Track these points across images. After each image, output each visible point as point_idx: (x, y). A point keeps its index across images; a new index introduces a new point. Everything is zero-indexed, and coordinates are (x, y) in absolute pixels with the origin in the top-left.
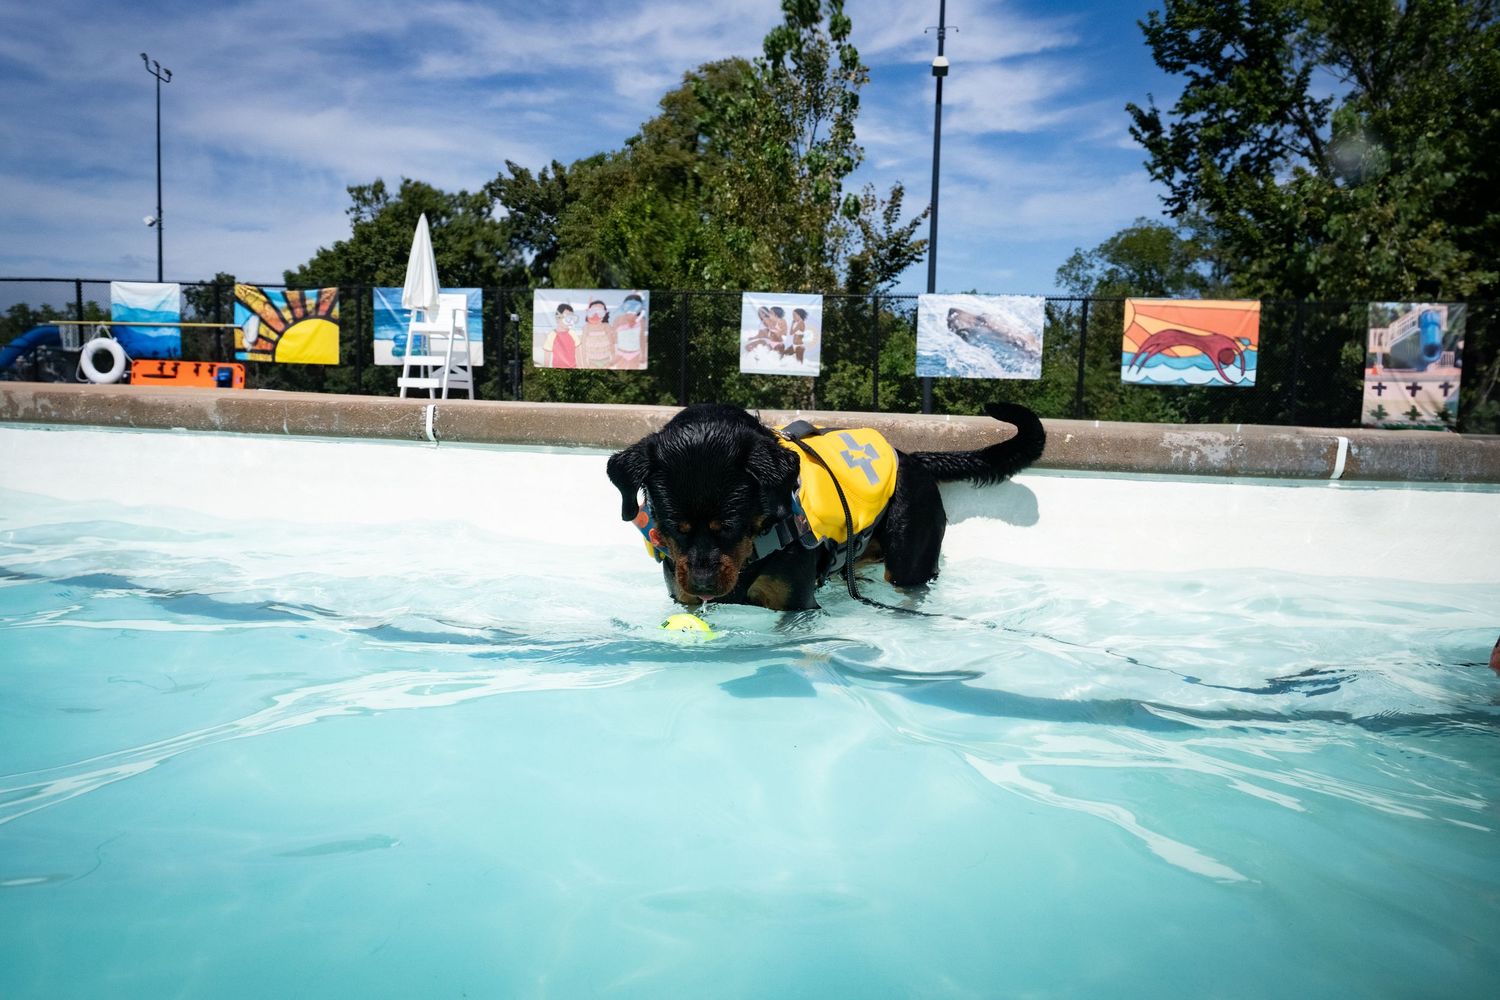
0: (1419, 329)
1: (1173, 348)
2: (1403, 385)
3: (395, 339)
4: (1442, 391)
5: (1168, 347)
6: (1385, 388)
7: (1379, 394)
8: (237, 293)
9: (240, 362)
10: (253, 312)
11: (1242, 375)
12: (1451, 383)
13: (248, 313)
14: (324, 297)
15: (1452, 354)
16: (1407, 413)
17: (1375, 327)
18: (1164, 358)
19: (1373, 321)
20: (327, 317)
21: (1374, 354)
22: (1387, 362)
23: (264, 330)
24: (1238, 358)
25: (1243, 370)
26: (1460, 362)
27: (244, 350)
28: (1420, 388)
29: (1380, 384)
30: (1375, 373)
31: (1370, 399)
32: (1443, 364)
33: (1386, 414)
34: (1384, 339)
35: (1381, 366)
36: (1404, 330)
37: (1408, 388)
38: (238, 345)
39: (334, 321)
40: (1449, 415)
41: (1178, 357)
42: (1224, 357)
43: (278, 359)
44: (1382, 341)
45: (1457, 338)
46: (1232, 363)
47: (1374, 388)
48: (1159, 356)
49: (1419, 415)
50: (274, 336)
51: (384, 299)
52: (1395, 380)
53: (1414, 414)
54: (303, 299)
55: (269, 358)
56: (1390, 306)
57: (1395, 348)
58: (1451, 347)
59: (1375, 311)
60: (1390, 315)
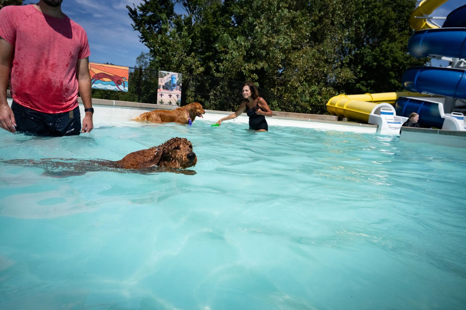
0: (171, 79)
1: (103, 79)
2: (168, 95)
4: (177, 97)
5: (102, 78)
6: (163, 95)
7: (161, 97)
11: (124, 88)
12: (179, 95)
15: (179, 87)
16: (169, 103)
17: (160, 77)
18: (101, 82)
19: (160, 76)
21: (160, 85)
22: (164, 87)
24: (123, 83)
25: (124, 87)
26: (181, 89)
28: (172, 96)
29: (162, 94)
30: (160, 90)
31: (159, 98)
32: (177, 89)
33: (163, 103)
34: (163, 82)
35: (162, 89)
36: (167, 79)
37: (169, 95)
40: (179, 104)
41: (105, 81)
42: (118, 82)
44: (162, 82)
45: (180, 83)
46: (121, 84)
47: (160, 95)
48: (98, 80)
49: (171, 103)
52: (166, 93)
53: (170, 103)
56: (164, 72)
57: (166, 84)
58: (179, 85)
59: (160, 73)
60: (164, 74)
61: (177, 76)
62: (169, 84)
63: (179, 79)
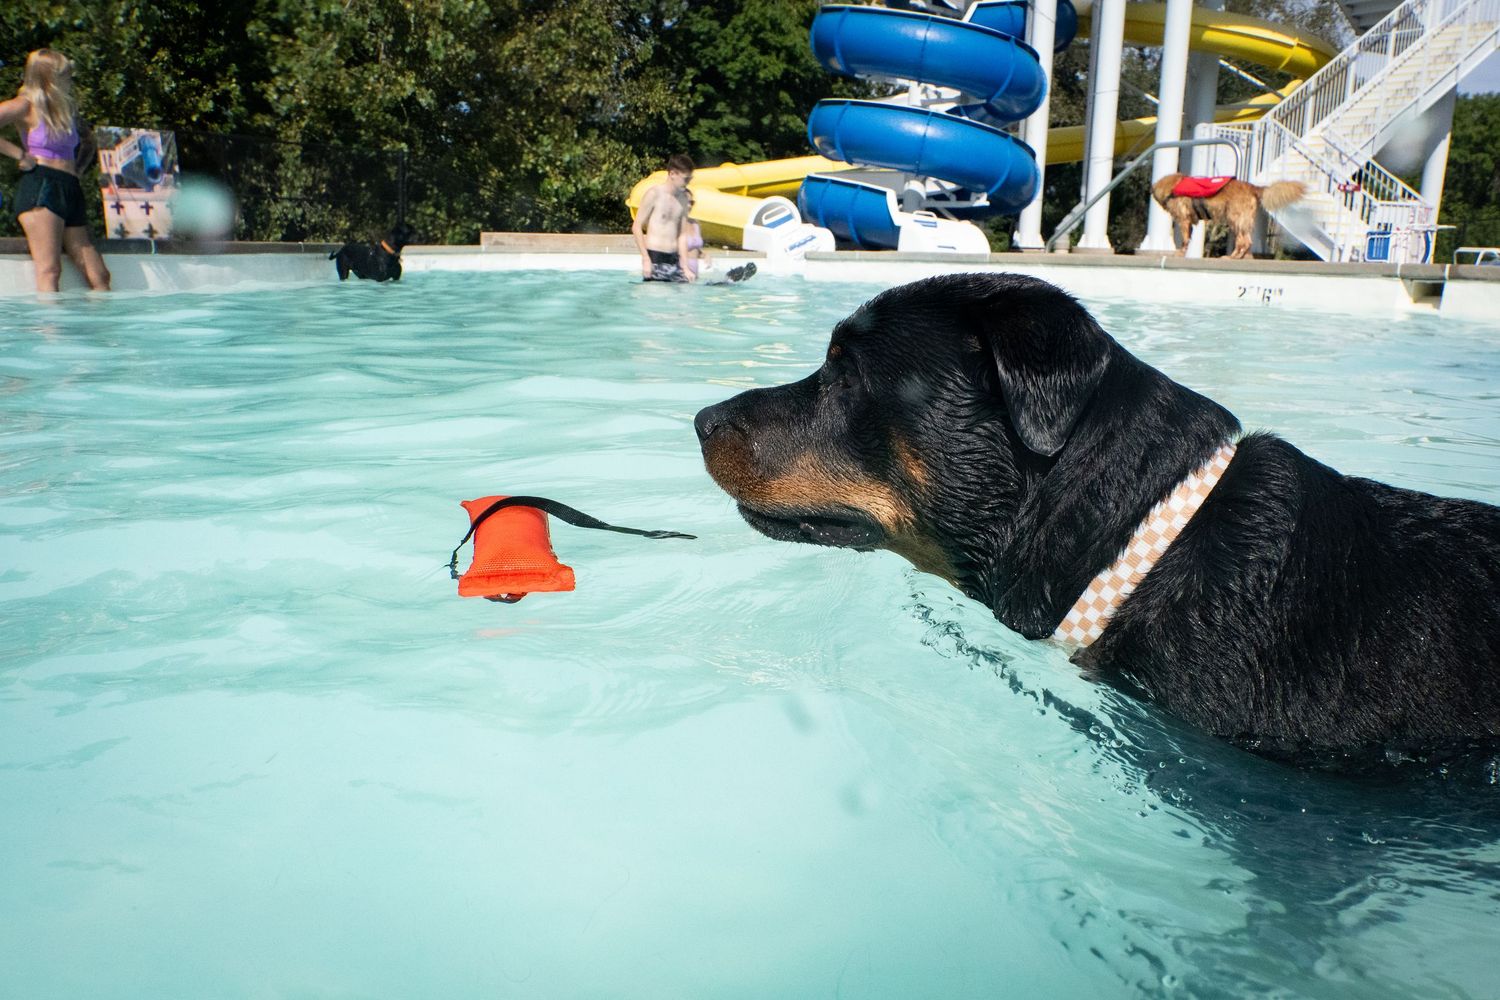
0: (140, 152)
2: (138, 204)
6: (123, 206)
7: (119, 213)
15: (172, 176)
16: (145, 231)
17: (102, 149)
19: (101, 144)
21: (107, 175)
22: (121, 181)
28: (152, 207)
29: (117, 203)
30: (111, 192)
31: (111, 218)
32: (166, 185)
33: (128, 232)
34: (114, 163)
35: (116, 187)
36: (128, 153)
37: (142, 207)
44: (111, 162)
45: (172, 163)
47: (113, 207)
49: (155, 232)
52: (130, 199)
53: (151, 231)
56: (114, 129)
57: (125, 169)
58: (171, 171)
59: (101, 133)
60: (114, 138)
61: (159, 140)
62: (136, 169)
63: (168, 151)
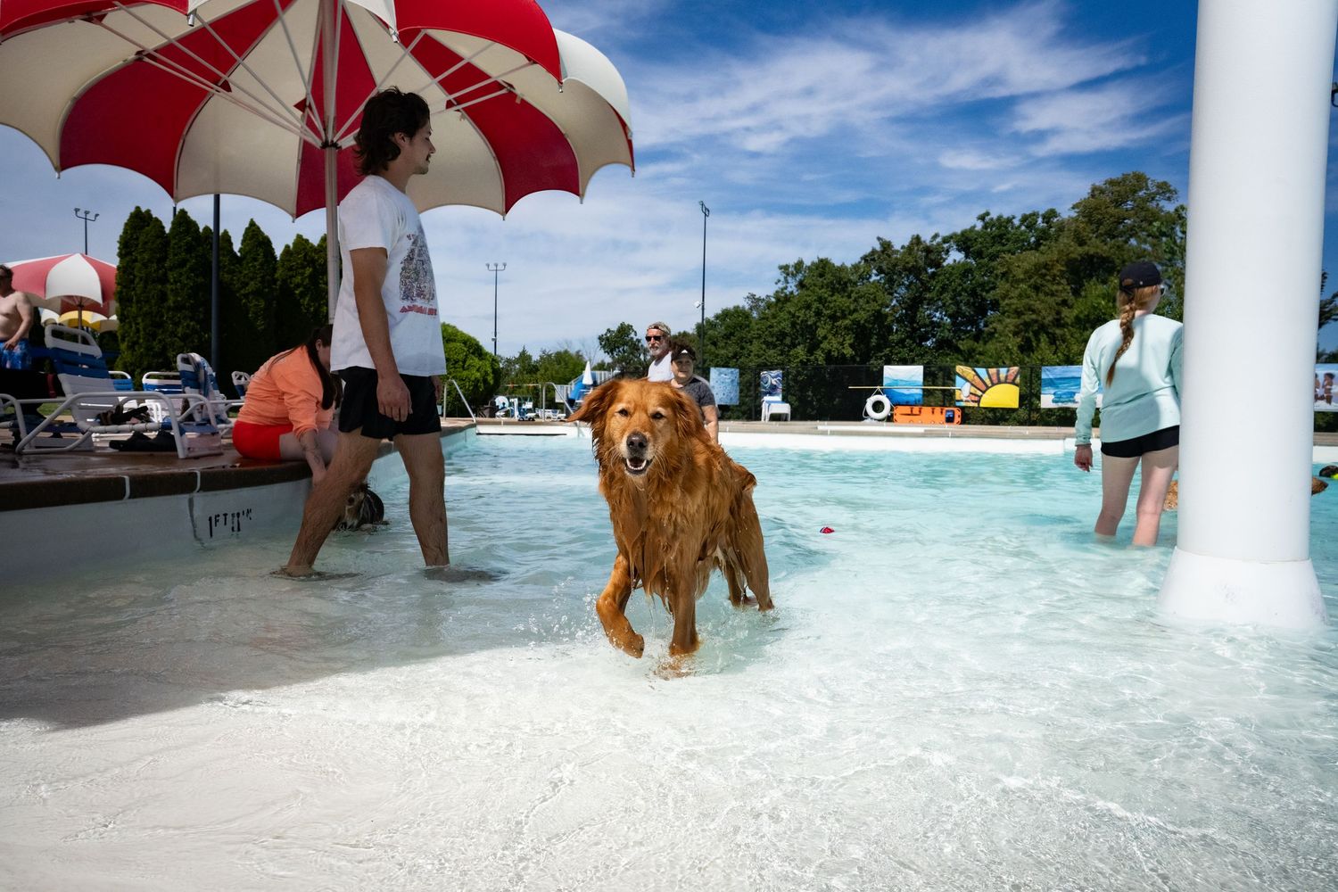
3: (1054, 394)
8: (957, 371)
9: (959, 407)
10: (967, 381)
13: (963, 381)
14: (1011, 372)
20: (1013, 383)
23: (973, 390)
27: (962, 401)
38: (957, 398)
39: (1017, 385)
43: (981, 405)
50: (979, 393)
51: (1048, 373)
54: (998, 373)
55: (976, 405)
